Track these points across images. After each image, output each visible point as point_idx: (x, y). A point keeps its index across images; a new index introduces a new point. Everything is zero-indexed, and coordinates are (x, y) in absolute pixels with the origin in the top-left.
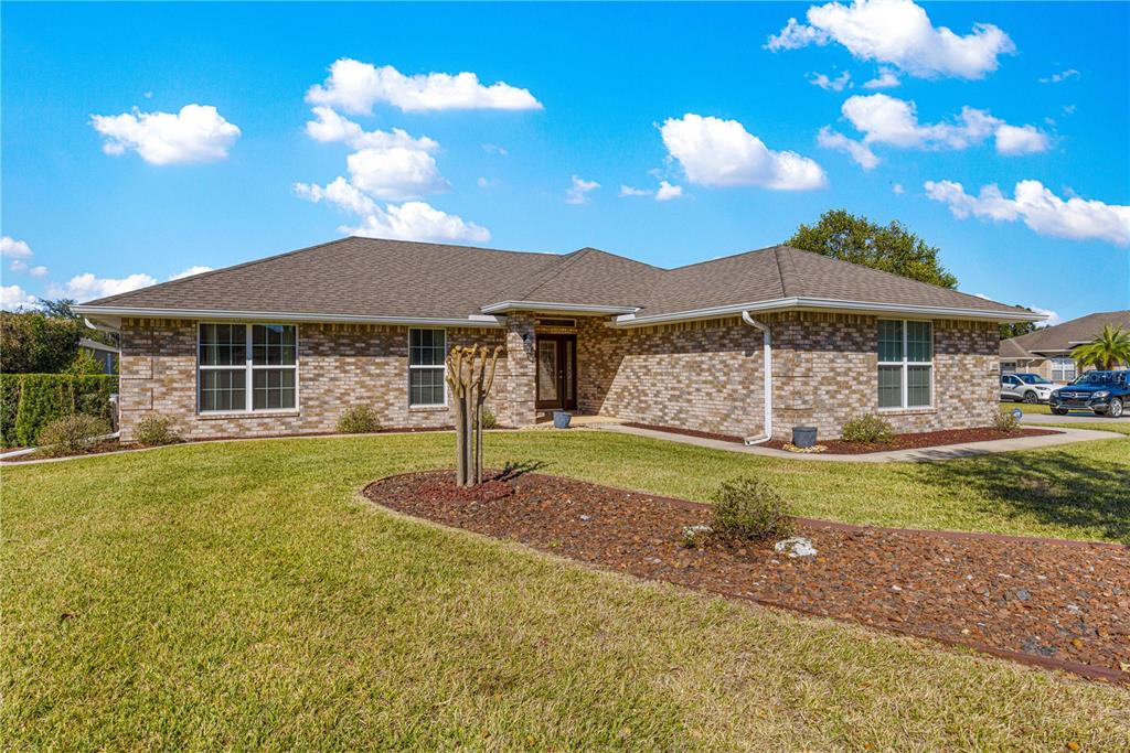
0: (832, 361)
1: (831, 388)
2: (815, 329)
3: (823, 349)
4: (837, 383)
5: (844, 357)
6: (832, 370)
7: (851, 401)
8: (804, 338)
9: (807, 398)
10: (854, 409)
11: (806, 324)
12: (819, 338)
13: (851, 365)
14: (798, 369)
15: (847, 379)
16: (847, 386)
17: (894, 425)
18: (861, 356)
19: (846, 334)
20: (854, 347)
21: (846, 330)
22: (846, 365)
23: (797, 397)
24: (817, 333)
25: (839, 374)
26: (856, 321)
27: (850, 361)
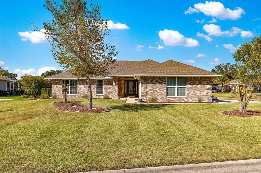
0: (152, 86)
1: (152, 91)
2: (147, 80)
3: (150, 84)
4: (153, 91)
5: (155, 85)
6: (152, 88)
7: (157, 94)
8: (144, 82)
9: (145, 93)
10: (158, 96)
11: (145, 79)
12: (148, 82)
13: (158, 87)
14: (142, 88)
15: (156, 90)
16: (156, 91)
17: (171, 100)
18: (161, 85)
19: (156, 81)
20: (159, 83)
21: (157, 80)
22: (156, 87)
23: (142, 93)
24: (148, 81)
25: (154, 89)
26: (160, 78)
27: (158, 86)
